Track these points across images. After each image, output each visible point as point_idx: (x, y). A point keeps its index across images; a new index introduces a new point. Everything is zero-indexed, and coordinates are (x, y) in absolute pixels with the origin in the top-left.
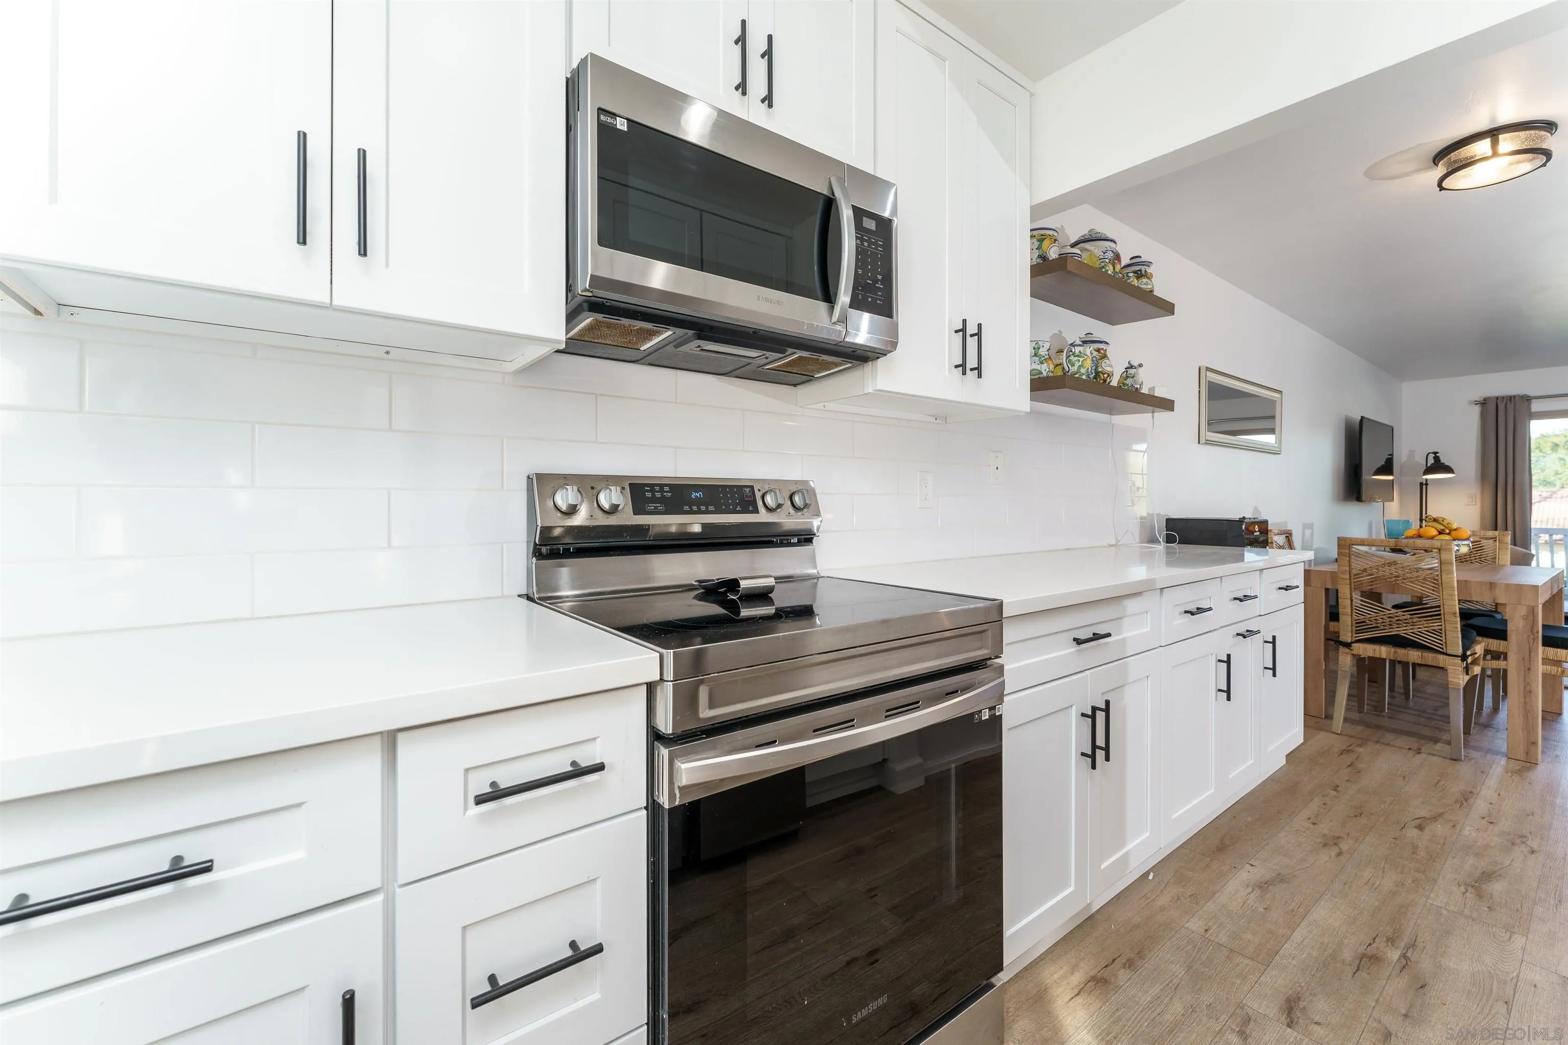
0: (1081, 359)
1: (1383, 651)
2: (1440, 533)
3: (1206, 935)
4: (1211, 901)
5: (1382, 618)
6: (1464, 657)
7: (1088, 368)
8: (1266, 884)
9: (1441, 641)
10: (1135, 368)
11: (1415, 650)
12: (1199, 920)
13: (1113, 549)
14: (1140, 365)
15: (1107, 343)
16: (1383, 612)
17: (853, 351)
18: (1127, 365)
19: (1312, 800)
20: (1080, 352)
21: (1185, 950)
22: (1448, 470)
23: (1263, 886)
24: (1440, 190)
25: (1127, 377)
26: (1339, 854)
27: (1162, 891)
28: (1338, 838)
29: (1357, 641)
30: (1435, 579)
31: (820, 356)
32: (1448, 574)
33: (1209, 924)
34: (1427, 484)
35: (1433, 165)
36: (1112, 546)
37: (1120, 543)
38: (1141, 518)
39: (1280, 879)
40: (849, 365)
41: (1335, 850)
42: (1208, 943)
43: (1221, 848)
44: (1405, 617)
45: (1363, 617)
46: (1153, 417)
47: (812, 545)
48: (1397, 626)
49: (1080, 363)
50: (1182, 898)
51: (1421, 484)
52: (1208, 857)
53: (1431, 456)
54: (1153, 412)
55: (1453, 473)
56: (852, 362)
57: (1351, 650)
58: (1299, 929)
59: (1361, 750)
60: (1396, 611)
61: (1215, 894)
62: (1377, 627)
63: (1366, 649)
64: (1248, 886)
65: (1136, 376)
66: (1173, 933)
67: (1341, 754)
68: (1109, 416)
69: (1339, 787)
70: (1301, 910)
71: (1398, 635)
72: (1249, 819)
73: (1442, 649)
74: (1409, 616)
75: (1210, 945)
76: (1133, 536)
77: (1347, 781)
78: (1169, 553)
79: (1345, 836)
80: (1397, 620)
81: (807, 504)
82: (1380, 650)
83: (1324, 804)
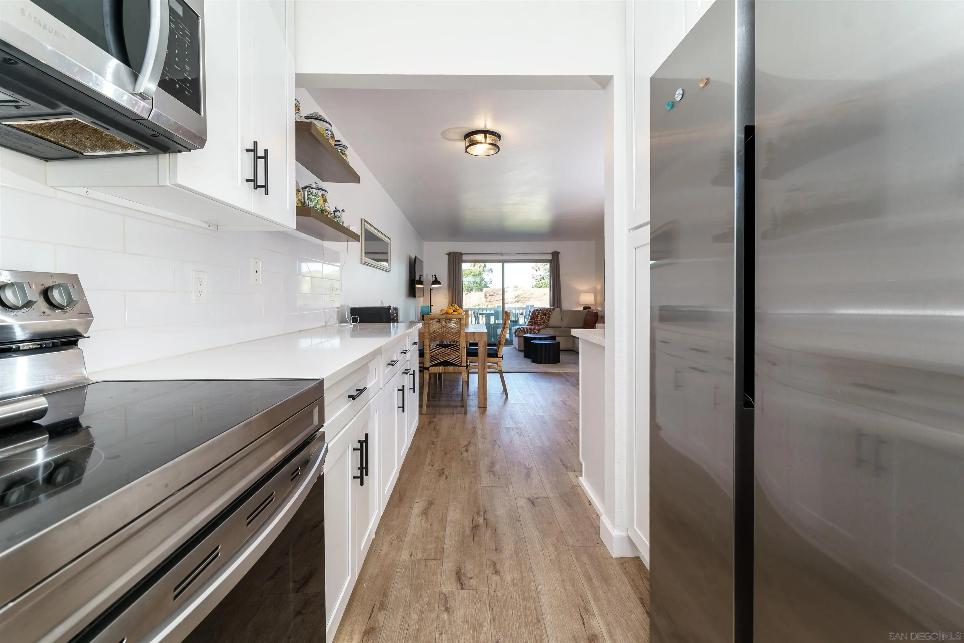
0: (317, 199)
1: (440, 369)
2: (454, 311)
3: (412, 558)
4: (407, 535)
5: (440, 354)
6: (467, 367)
7: (321, 205)
8: (426, 510)
9: (460, 361)
10: (339, 212)
11: (451, 366)
12: (406, 550)
13: (324, 328)
14: (343, 211)
15: (327, 192)
16: (440, 350)
17: (154, 136)
18: (334, 209)
19: (427, 453)
20: (315, 193)
21: (406, 575)
22: (439, 283)
23: (425, 513)
24: (466, 152)
25: (335, 217)
26: (446, 478)
27: (382, 543)
28: (443, 469)
29: (431, 366)
30: (458, 333)
31: (108, 129)
32: (463, 330)
33: (411, 550)
34: (432, 289)
35: (464, 139)
36: (323, 326)
37: (327, 325)
38: (338, 308)
39: (430, 503)
40: (142, 150)
41: (444, 476)
42: (414, 562)
43: (401, 500)
44: (448, 352)
45: (433, 354)
46: (348, 245)
47: (76, 347)
48: (445, 356)
49: (316, 201)
50: (393, 541)
51: (430, 289)
52: (397, 508)
53: (434, 276)
54: (348, 242)
55: (441, 284)
56: (148, 148)
57: (429, 371)
58: (447, 529)
59: (435, 420)
60: (445, 349)
61: (407, 530)
62: (438, 358)
63: (434, 370)
64: (419, 516)
65: (340, 217)
66: (396, 568)
67: (429, 424)
68: (321, 241)
69: (435, 442)
70: (444, 517)
71: (446, 361)
72: (407, 476)
73: (460, 364)
74: (450, 351)
75: (416, 563)
76: (334, 320)
77: (436, 438)
78: (353, 330)
79: (445, 467)
80: (446, 354)
81: (73, 300)
82: (439, 369)
83: (432, 453)
